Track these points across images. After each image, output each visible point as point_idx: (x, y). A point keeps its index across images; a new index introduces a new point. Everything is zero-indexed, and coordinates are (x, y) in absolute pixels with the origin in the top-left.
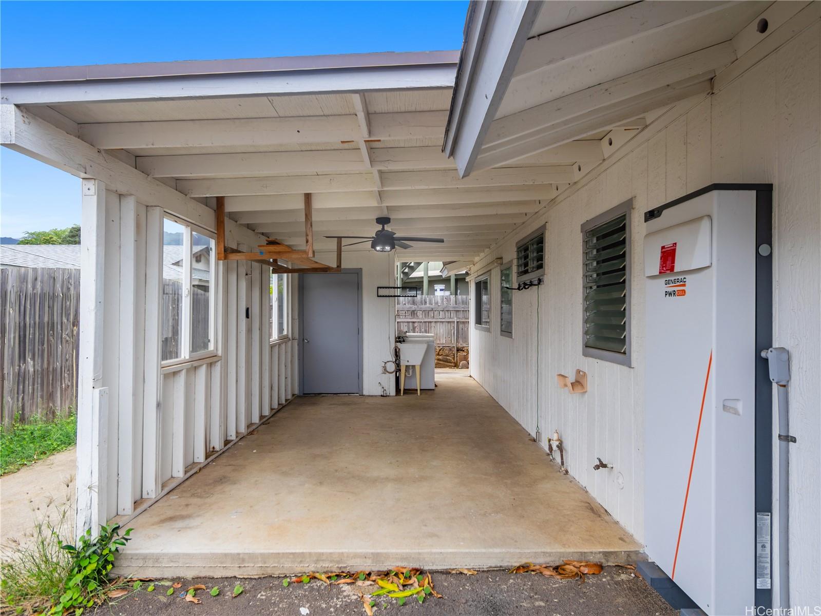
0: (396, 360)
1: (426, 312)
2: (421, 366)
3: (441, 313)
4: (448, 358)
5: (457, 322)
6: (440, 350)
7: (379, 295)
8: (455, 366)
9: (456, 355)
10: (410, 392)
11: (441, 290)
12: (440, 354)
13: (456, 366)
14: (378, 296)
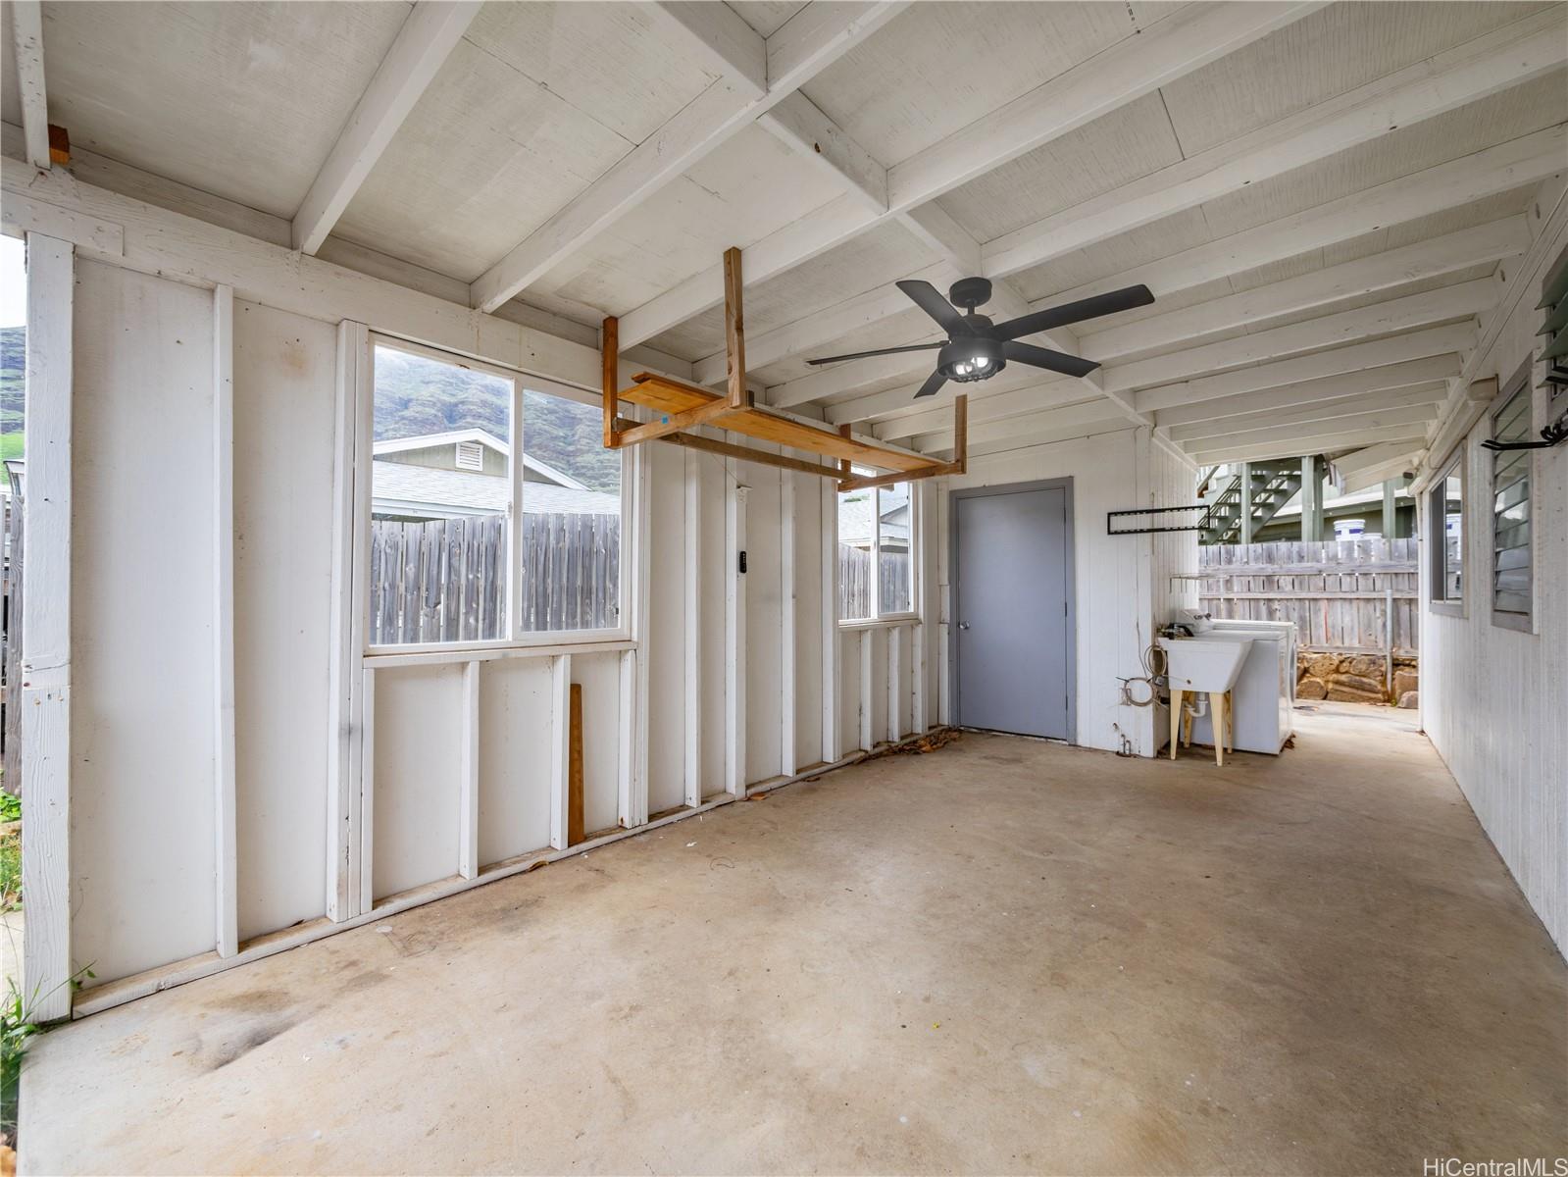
0: (1155, 678)
1: (1298, 579)
2: (1228, 696)
3: (1346, 580)
4: (1365, 680)
5: (1394, 600)
6: (1342, 662)
7: (1112, 529)
8: (1385, 701)
9: (1389, 676)
10: (1200, 751)
11: (1352, 531)
12: (1342, 669)
13: (1390, 699)
14: (1109, 533)
